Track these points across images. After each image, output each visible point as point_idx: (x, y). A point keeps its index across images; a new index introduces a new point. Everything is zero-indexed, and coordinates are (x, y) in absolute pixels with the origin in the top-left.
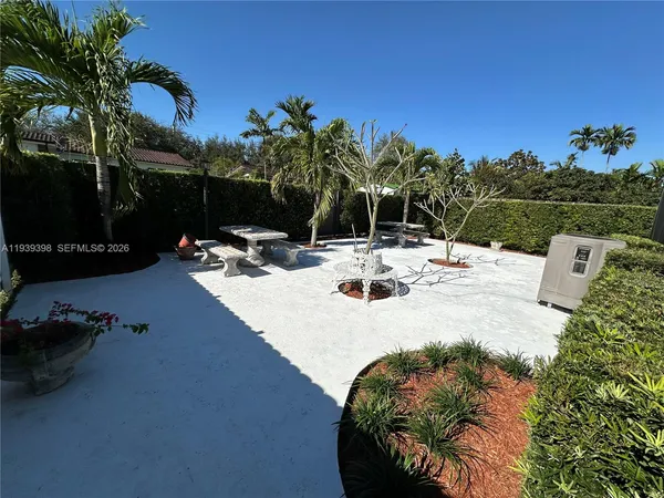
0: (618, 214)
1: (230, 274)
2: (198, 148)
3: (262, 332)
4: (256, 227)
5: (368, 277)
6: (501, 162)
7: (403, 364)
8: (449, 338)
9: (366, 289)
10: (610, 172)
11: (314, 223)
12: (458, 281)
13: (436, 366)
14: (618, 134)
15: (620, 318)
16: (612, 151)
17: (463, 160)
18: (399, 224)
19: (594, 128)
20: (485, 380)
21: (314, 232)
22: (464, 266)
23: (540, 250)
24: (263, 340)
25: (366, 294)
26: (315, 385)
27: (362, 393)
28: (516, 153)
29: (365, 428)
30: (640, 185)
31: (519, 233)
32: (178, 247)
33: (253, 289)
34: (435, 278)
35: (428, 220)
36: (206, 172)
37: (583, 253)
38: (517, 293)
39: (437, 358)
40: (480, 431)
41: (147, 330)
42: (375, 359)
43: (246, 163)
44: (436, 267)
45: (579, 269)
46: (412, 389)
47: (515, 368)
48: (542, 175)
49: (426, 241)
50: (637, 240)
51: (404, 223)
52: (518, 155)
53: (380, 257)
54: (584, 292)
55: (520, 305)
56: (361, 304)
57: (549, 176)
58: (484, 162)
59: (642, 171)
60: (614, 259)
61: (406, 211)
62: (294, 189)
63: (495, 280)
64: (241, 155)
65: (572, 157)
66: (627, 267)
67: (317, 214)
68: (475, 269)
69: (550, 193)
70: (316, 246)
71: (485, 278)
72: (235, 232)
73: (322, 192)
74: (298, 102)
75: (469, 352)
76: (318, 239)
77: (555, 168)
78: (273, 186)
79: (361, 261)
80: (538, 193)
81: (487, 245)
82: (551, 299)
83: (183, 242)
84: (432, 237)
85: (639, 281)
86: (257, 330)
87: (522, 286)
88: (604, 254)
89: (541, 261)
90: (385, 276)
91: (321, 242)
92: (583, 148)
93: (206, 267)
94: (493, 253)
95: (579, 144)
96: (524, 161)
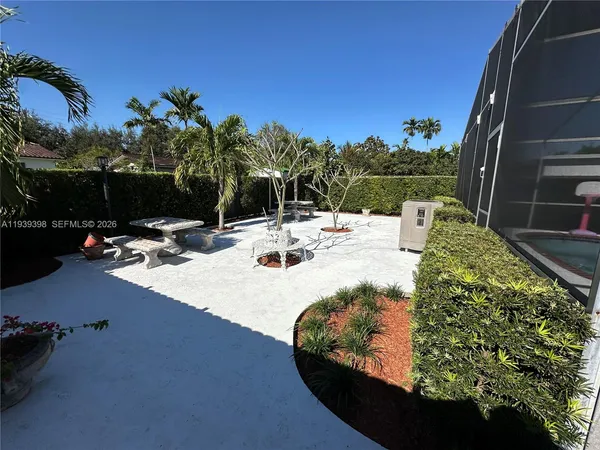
0: (437, 182)
1: (152, 265)
2: (62, 136)
3: (206, 309)
4: (169, 219)
5: (283, 249)
6: (360, 146)
7: (325, 307)
8: (351, 283)
9: (283, 259)
10: (429, 151)
11: (220, 208)
12: (347, 242)
13: (347, 304)
14: (431, 124)
15: (443, 248)
16: (428, 136)
17: (334, 146)
18: (293, 202)
19: (417, 120)
20: (378, 305)
21: (221, 217)
22: (347, 230)
23: (396, 212)
24: (210, 314)
25: (283, 263)
26: (267, 337)
27: (302, 335)
28: (369, 139)
29: (314, 352)
30: (446, 161)
31: (380, 201)
32: (83, 247)
33: (181, 275)
34: (330, 243)
35: (314, 196)
36: (103, 167)
37: (421, 212)
38: (386, 245)
39: (346, 299)
40: (381, 336)
41: (107, 325)
42: (304, 309)
43: (126, 152)
44: (328, 234)
45: (420, 223)
46: (335, 323)
47: (395, 294)
48: (388, 155)
49: (316, 214)
50: (448, 199)
51: (296, 200)
52: (370, 139)
53: (289, 232)
54: (426, 238)
55: (389, 254)
56: (282, 272)
57: (393, 155)
58: (348, 145)
59: (447, 150)
60: (438, 214)
61: (296, 190)
62: (197, 179)
63: (370, 238)
64: (118, 143)
65: (406, 141)
66: (445, 219)
67: (222, 200)
68: (356, 231)
69: (395, 168)
70: (225, 228)
71: (363, 238)
72: (150, 225)
73: (224, 180)
74: (183, 93)
75: (366, 290)
76: (225, 222)
77: (396, 149)
78: (177, 177)
79: (275, 237)
80: (387, 170)
81: (360, 212)
82: (407, 246)
83: (90, 241)
84: (319, 210)
85: (451, 226)
86: (202, 308)
87: (387, 240)
88: (432, 213)
89: (397, 220)
90: (295, 247)
91: (228, 225)
92: (412, 134)
93: (122, 263)
94: (365, 218)
95: (409, 131)
96: (375, 144)
